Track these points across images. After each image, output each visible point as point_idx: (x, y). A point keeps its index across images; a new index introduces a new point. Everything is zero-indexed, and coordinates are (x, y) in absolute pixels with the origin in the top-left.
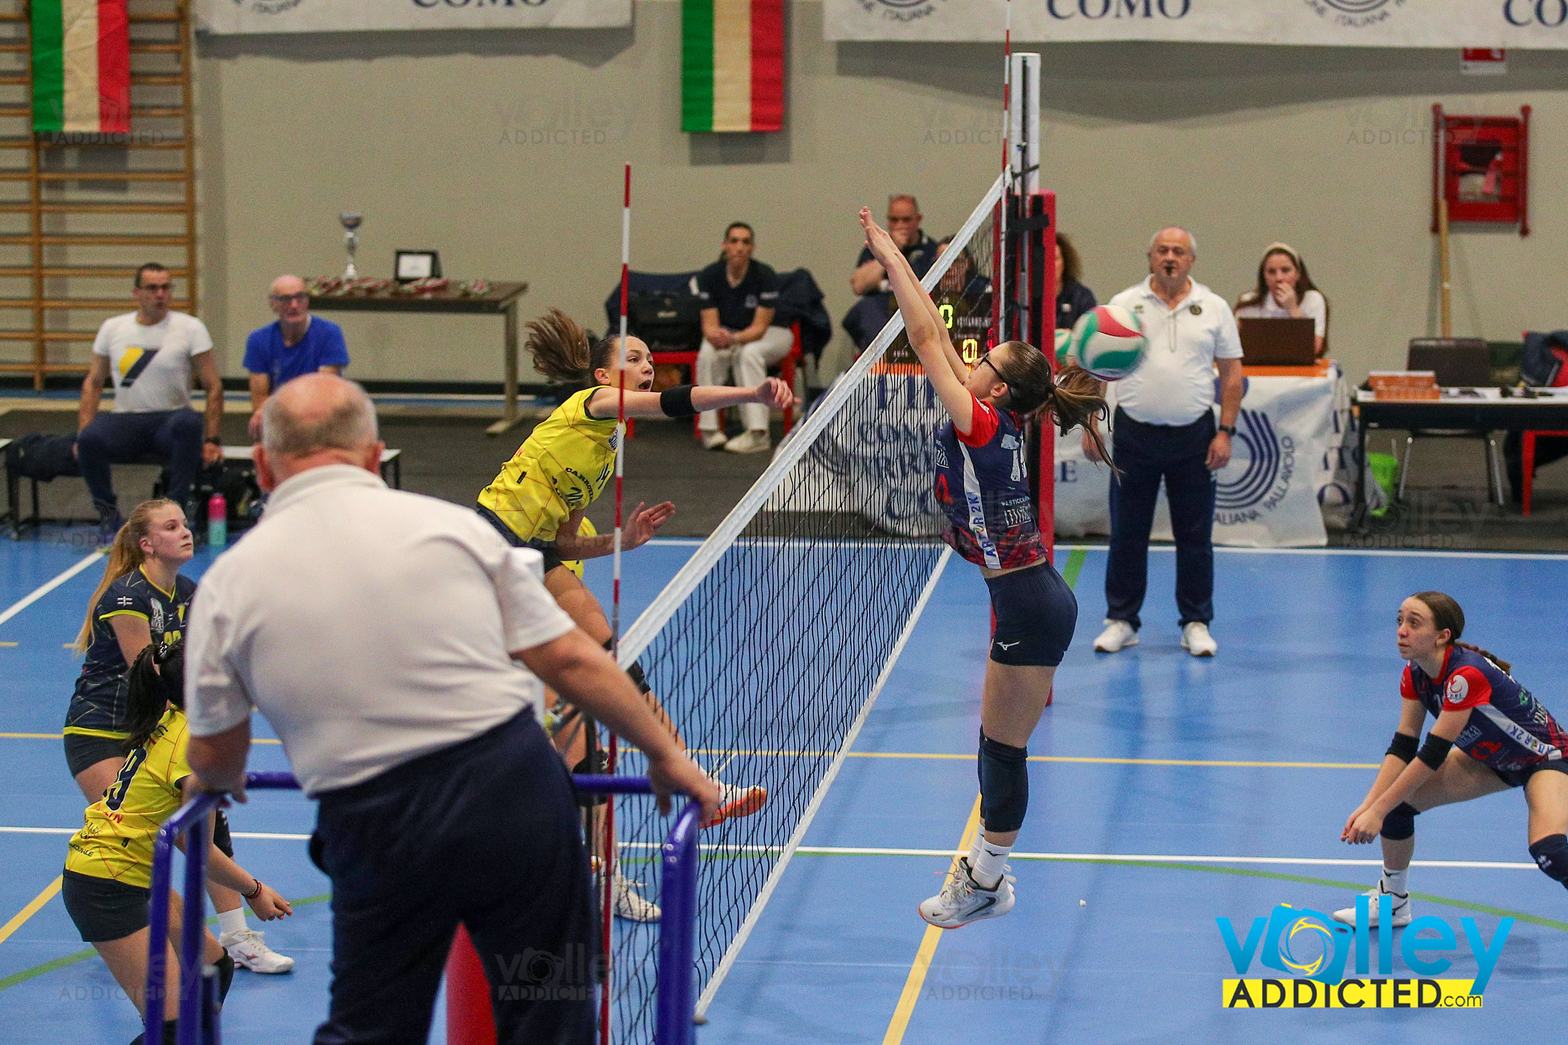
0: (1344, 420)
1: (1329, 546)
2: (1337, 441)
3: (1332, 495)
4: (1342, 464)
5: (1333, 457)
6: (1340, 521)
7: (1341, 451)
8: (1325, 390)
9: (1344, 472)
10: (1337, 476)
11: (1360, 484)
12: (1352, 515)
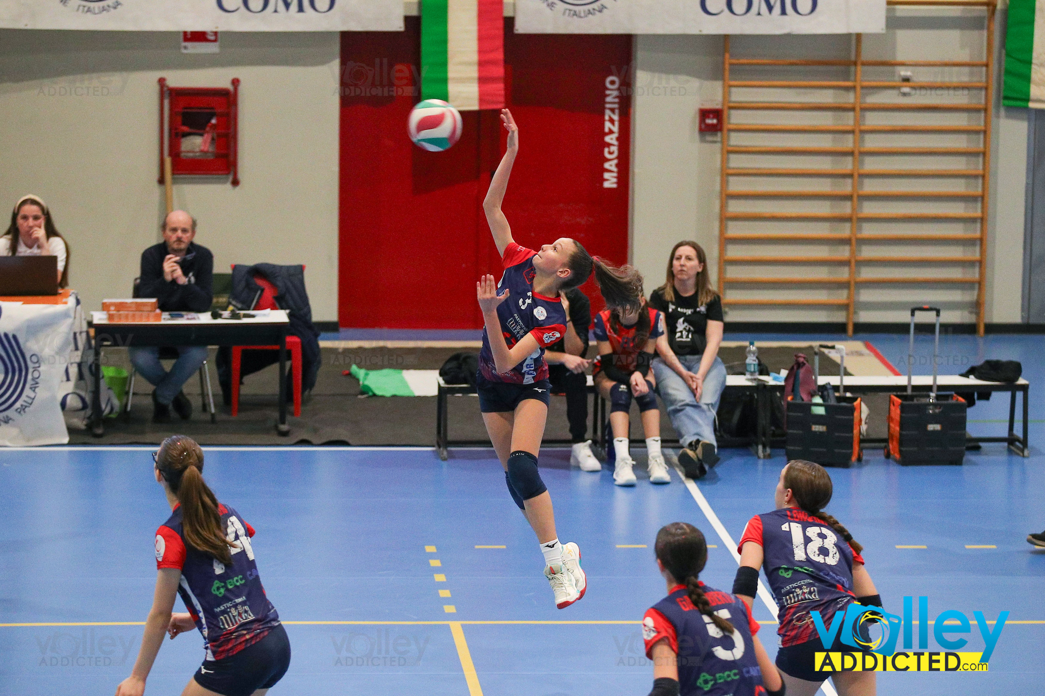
0: (82, 340)
1: (70, 444)
2: (77, 357)
3: (73, 402)
4: (81, 376)
5: (74, 371)
6: (80, 423)
7: (80, 365)
8: (66, 315)
9: (82, 382)
10: (77, 386)
11: (96, 393)
12: (89, 418)
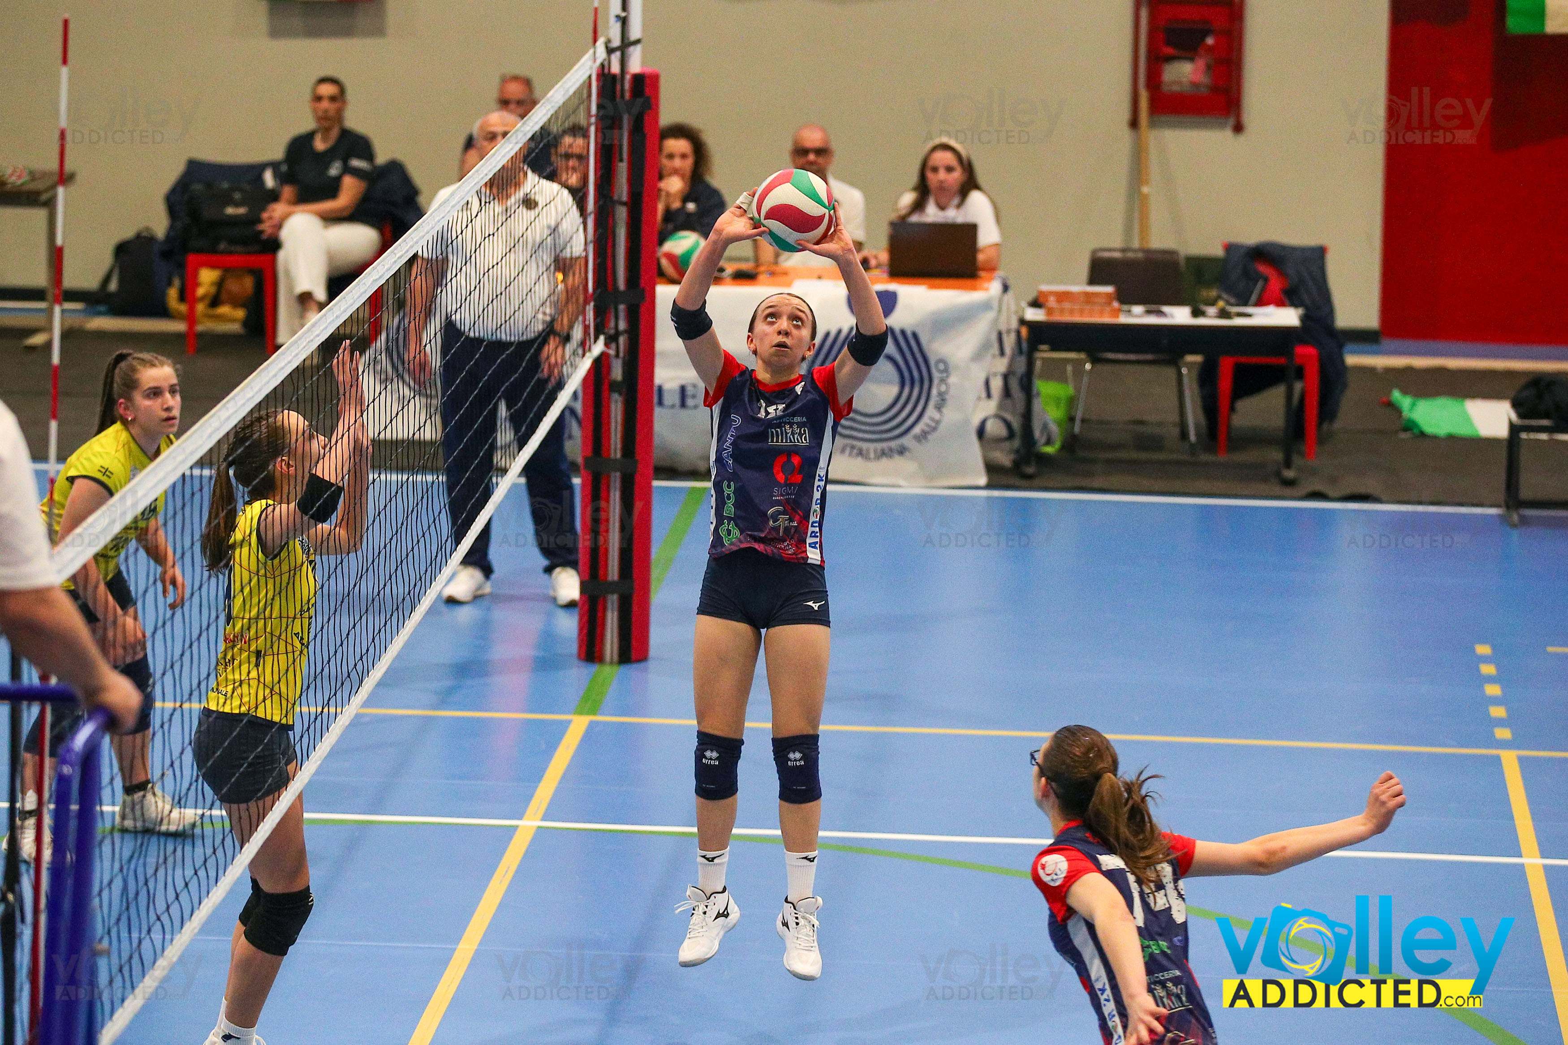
0: (1010, 342)
1: (989, 486)
2: (1001, 365)
3: (995, 428)
4: (1007, 392)
5: (997, 384)
6: (1004, 458)
7: (1006, 377)
8: (986, 306)
9: (1009, 402)
10: (1001, 406)
11: (1027, 416)
12: (1017, 451)
